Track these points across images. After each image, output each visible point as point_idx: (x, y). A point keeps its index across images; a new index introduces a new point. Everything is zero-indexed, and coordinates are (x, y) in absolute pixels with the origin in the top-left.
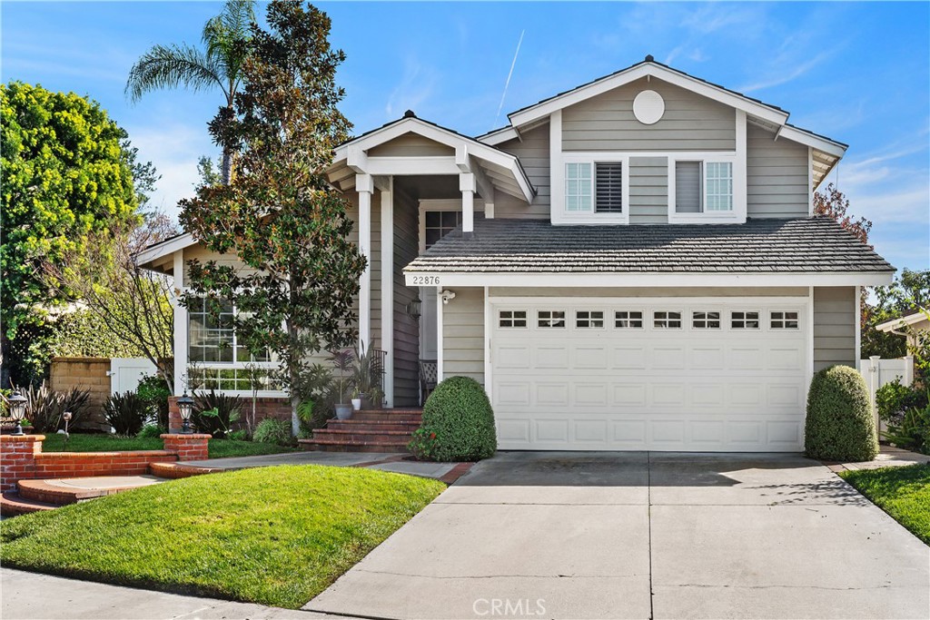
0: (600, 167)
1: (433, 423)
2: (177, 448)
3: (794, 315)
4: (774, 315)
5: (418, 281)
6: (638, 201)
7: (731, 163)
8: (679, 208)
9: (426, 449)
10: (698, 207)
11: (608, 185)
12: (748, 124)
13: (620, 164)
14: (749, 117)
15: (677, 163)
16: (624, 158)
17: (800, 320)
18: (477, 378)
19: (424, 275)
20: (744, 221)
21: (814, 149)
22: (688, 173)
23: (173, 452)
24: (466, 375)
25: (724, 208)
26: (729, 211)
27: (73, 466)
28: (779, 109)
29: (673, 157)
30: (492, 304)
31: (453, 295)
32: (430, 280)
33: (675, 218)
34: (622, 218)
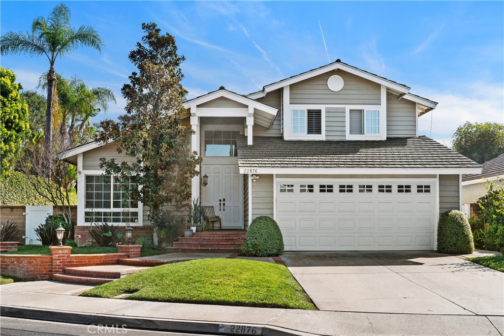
0: (310, 112)
1: (256, 239)
2: (128, 252)
3: (429, 187)
4: (418, 187)
5: (247, 171)
6: (330, 129)
7: (378, 111)
8: (351, 132)
9: (253, 251)
10: (361, 132)
11: (314, 121)
12: (387, 92)
13: (320, 110)
14: (388, 89)
15: (350, 110)
16: (323, 108)
17: (431, 189)
18: (271, 217)
19: (250, 168)
20: (386, 139)
21: (418, 104)
22: (356, 116)
23: (127, 254)
24: (266, 215)
25: (375, 132)
26: (377, 134)
27: (87, 261)
28: (405, 86)
29: (348, 108)
30: (277, 182)
31: (258, 178)
32: (252, 171)
33: (349, 137)
34: (322, 137)
